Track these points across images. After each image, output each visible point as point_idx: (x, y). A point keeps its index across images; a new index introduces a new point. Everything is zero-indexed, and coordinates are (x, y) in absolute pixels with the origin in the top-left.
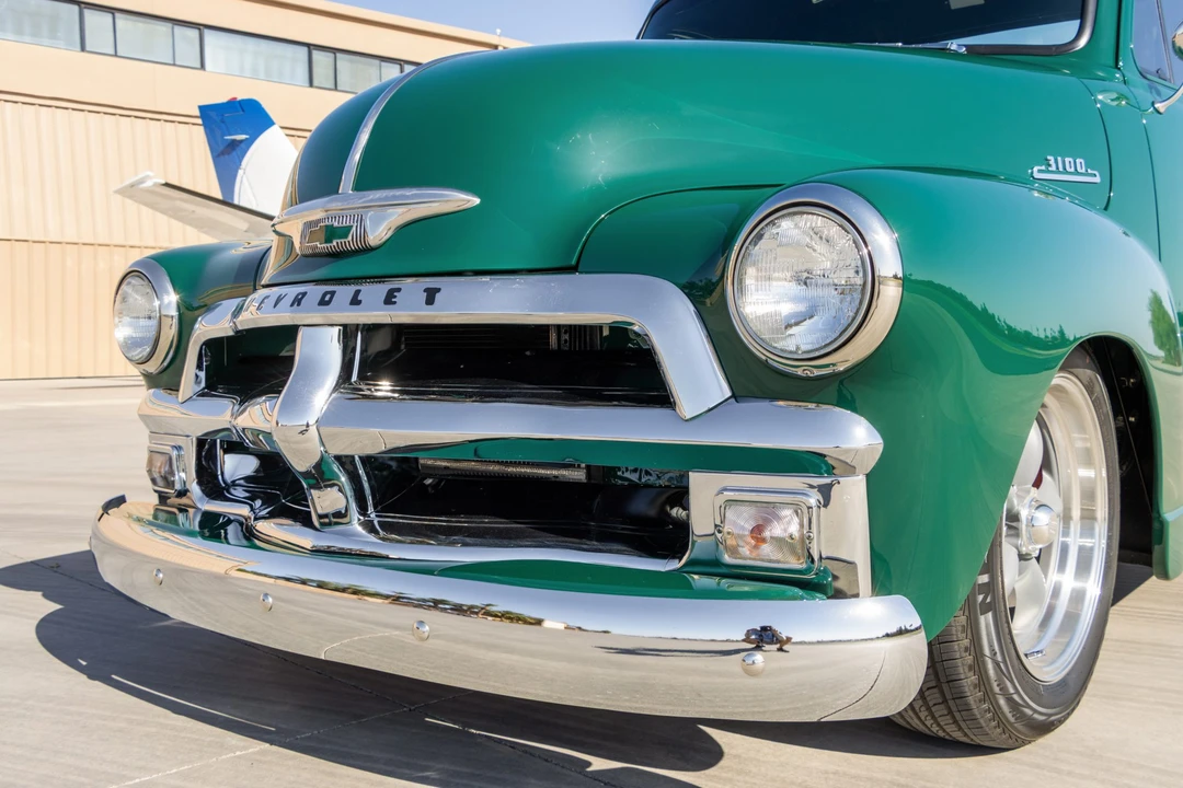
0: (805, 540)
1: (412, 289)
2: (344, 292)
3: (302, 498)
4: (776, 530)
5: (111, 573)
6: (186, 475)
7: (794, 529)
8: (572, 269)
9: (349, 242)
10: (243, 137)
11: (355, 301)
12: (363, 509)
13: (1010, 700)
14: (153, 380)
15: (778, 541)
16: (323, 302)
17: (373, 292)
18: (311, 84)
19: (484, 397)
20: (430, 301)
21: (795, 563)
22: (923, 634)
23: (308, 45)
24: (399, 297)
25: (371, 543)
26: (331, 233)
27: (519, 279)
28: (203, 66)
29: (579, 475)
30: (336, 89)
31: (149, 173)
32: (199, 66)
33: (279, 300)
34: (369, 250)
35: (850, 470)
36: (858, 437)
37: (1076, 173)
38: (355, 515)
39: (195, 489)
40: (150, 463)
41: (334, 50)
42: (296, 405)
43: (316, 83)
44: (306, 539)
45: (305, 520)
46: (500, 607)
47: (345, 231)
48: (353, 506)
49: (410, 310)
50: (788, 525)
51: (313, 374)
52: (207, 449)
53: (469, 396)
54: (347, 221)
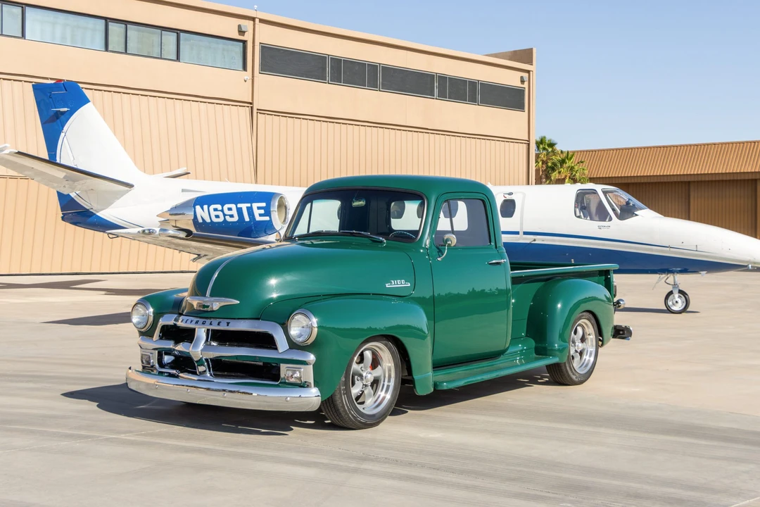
0: (300, 378)
1: (224, 322)
2: (208, 321)
3: (195, 368)
4: (295, 375)
5: (132, 386)
6: (154, 361)
7: (298, 375)
8: (258, 319)
9: (209, 309)
10: (66, 109)
11: (211, 324)
12: (210, 371)
13: (352, 415)
14: (142, 334)
15: (295, 377)
16: (203, 324)
17: (215, 322)
18: (107, 49)
19: (239, 346)
20: (228, 325)
21: (299, 382)
22: (320, 398)
23: (106, 19)
24: (221, 324)
25: (212, 379)
26: (204, 306)
27: (247, 321)
28: (23, 36)
29: (261, 364)
30: (126, 52)
31: (7, 145)
32: (20, 35)
33: (192, 321)
34: (213, 311)
35: (310, 364)
36: (312, 357)
37: (401, 284)
38: (208, 372)
39: (157, 365)
40: (142, 358)
41: (126, 23)
42: (196, 346)
43: (110, 48)
44: (195, 378)
45: (195, 373)
46: (242, 391)
47: (208, 307)
48: (208, 370)
49: (223, 327)
50: (297, 375)
51: (199, 339)
52: (161, 354)
53: (236, 346)
54: (208, 304)
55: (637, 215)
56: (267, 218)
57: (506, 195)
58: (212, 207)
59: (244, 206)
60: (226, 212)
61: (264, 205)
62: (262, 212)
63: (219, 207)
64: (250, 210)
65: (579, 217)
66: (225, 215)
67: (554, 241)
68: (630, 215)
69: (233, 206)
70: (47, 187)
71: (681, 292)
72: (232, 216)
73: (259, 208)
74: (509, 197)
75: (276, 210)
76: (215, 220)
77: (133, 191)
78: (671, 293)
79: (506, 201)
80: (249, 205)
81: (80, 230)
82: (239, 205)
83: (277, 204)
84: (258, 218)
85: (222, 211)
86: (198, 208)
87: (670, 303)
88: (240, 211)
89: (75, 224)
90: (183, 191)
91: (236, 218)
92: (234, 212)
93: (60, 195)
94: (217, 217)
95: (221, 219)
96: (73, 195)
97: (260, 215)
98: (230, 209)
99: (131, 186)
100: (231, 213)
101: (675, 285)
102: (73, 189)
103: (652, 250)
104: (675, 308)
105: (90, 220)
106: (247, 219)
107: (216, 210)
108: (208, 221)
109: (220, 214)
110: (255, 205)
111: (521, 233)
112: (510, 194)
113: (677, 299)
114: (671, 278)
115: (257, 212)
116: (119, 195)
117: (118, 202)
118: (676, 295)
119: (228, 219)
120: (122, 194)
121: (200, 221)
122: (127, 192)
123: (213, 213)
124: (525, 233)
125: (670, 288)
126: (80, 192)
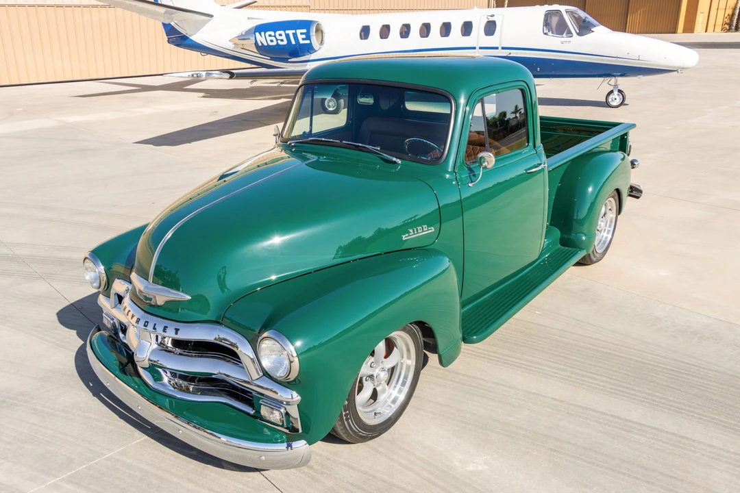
1: (171, 328)
9: (152, 303)
11: (154, 328)
17: (160, 325)
20: (177, 333)
24: (167, 330)
26: (146, 298)
33: (133, 316)
34: (158, 306)
36: (294, 396)
37: (422, 231)
49: (171, 335)
54: (151, 297)
55: (593, 31)
56: (308, 42)
57: (489, 17)
58: (268, 33)
59: (290, 32)
60: (278, 37)
61: (305, 31)
62: (304, 36)
63: (272, 33)
64: (295, 35)
65: (545, 34)
66: (277, 40)
67: (525, 54)
68: (587, 32)
69: (282, 32)
70: (153, 20)
71: (620, 91)
72: (282, 40)
73: (302, 34)
74: (491, 19)
75: (314, 34)
76: (271, 44)
77: (213, 20)
78: (612, 92)
79: (489, 22)
80: (294, 31)
81: (181, 50)
82: (287, 32)
83: (314, 30)
84: (302, 42)
85: (275, 36)
86: (257, 34)
87: (610, 100)
88: (287, 36)
89: (177, 45)
90: (248, 18)
91: (285, 42)
92: (284, 37)
93: (164, 25)
94: (272, 41)
95: (275, 43)
96: (173, 24)
97: (303, 39)
98: (280, 35)
99: (212, 16)
100: (281, 38)
101: (616, 86)
102: (172, 20)
103: (602, 60)
104: (614, 104)
105: (186, 42)
106: (293, 42)
107: (270, 36)
108: (266, 44)
109: (274, 39)
110: (299, 32)
111: (500, 48)
112: (492, 16)
113: (617, 97)
114: (613, 80)
115: (300, 37)
116: (204, 23)
117: (204, 29)
118: (616, 93)
119: (280, 43)
120: (206, 22)
121: (260, 44)
122: (210, 20)
123: (269, 39)
124: (503, 48)
125: (611, 88)
126: (176, 21)
